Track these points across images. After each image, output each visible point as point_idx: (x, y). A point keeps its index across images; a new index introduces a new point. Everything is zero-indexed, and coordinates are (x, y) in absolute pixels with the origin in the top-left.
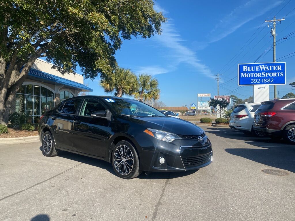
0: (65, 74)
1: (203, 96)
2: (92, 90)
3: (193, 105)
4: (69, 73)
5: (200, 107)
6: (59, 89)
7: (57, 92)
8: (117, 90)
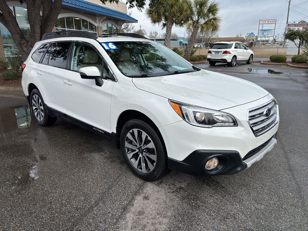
0: (106, 3)
1: (267, 23)
2: (137, 21)
3: (252, 34)
4: (110, 2)
5: (261, 37)
6: (101, 21)
7: (99, 25)
8: (166, 19)
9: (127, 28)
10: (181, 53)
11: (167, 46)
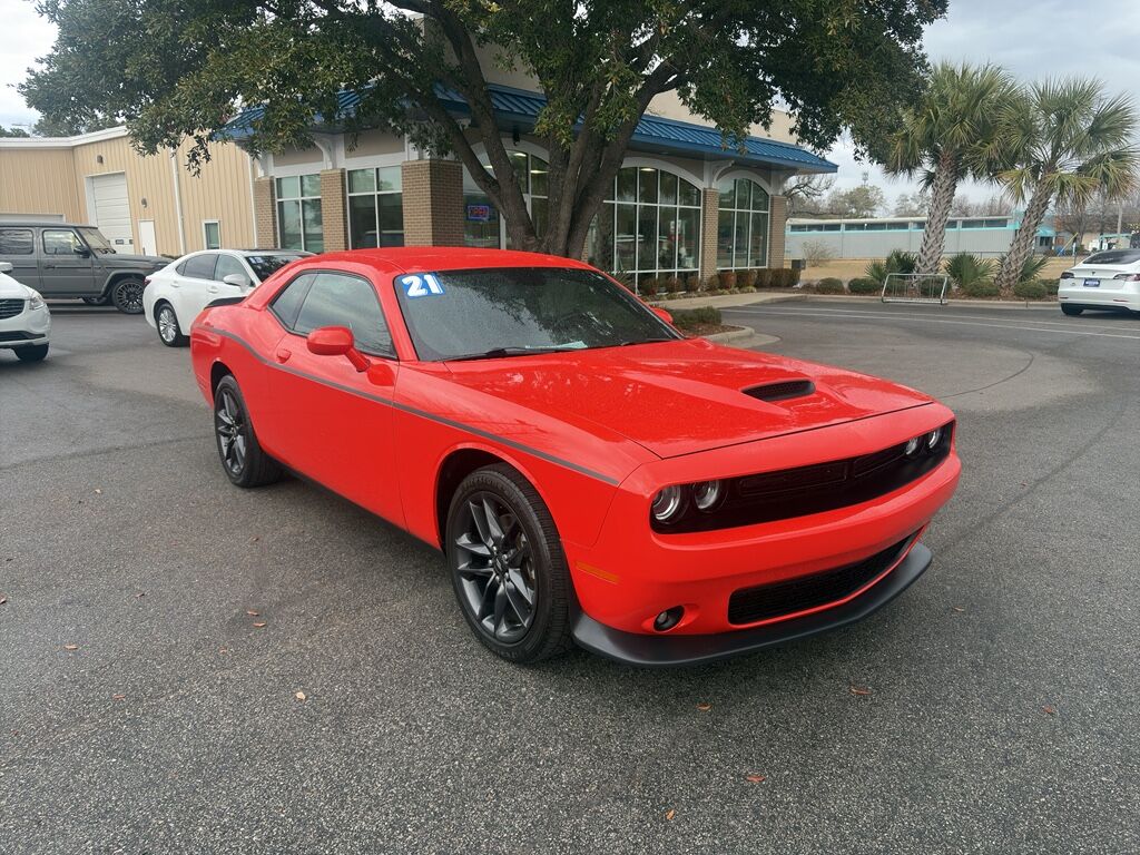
2: (837, 166)
6: (717, 175)
7: (710, 185)
8: (936, 160)
9: (806, 185)
10: (980, 270)
11: (932, 250)
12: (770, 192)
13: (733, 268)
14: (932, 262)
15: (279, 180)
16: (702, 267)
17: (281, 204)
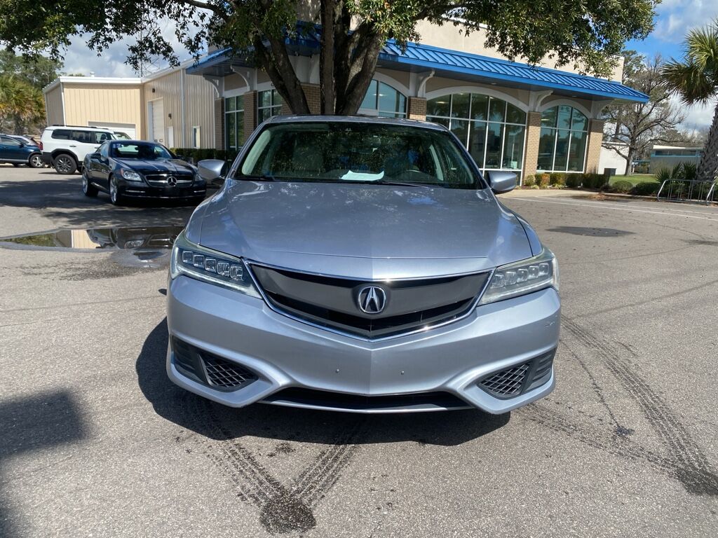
7: (535, 108)
11: (709, 162)
12: (590, 116)
13: (553, 171)
14: (708, 172)
15: (228, 100)
16: (524, 168)
17: (228, 115)
